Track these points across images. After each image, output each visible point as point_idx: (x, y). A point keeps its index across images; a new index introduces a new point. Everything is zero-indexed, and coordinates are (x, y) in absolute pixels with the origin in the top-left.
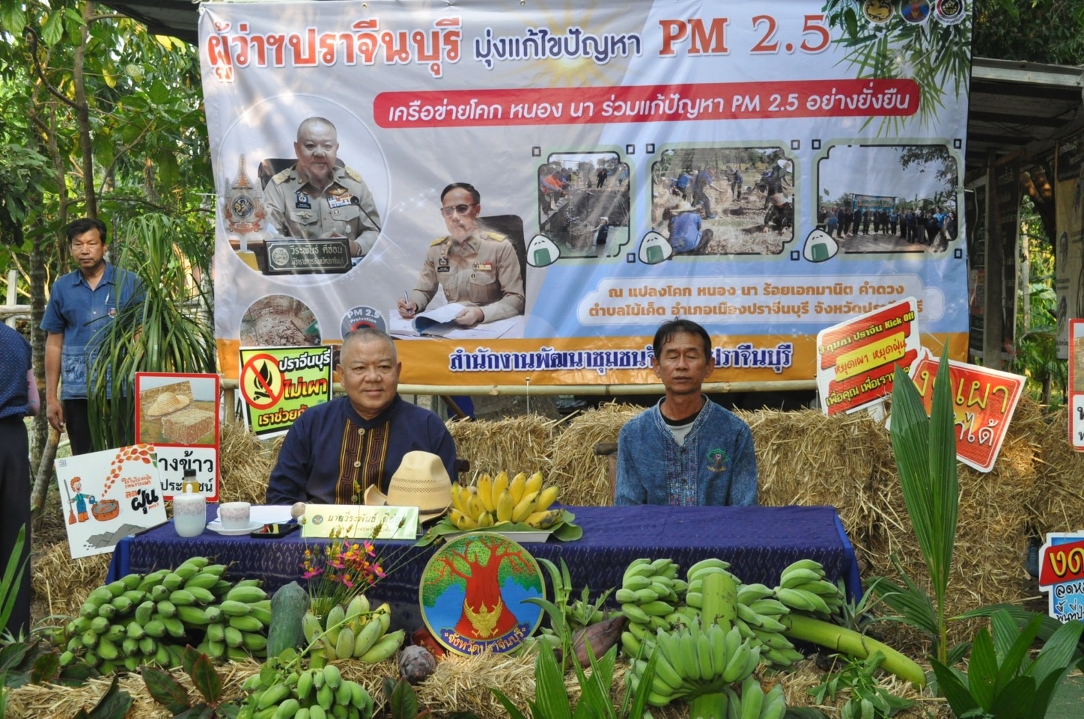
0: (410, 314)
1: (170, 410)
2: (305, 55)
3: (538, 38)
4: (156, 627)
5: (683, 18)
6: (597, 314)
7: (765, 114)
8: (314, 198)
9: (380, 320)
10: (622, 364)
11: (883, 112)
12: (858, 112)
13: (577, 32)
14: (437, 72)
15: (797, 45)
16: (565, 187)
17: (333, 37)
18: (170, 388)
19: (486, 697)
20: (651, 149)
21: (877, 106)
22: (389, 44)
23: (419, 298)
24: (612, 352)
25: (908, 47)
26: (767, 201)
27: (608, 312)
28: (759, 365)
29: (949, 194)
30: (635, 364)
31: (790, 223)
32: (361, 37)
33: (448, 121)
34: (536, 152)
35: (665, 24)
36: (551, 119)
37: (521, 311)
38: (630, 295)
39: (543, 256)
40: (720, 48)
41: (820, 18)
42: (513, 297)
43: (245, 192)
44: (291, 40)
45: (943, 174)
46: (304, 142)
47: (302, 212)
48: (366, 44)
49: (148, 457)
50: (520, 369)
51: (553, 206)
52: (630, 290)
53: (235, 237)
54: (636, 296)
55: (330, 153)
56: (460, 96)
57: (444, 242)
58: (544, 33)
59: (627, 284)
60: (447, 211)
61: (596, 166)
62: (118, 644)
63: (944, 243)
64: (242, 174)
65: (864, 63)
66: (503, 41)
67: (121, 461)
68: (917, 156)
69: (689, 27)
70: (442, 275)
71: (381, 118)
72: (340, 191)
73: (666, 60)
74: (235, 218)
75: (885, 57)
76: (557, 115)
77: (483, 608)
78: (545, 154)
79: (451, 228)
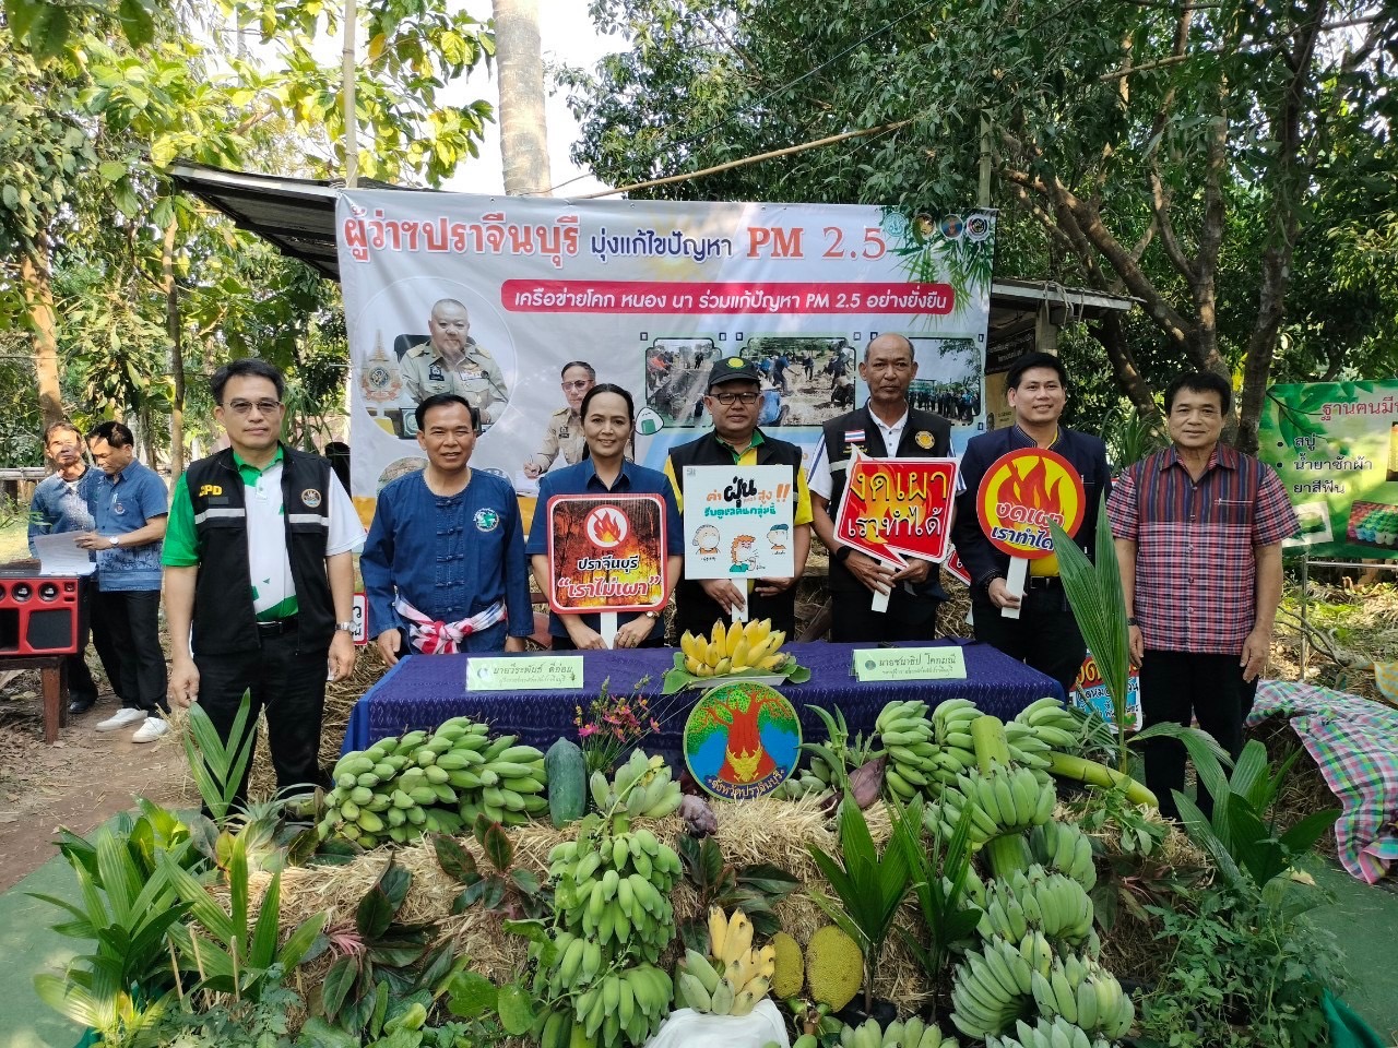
0: (534, 474)
2: (438, 241)
3: (646, 238)
4: (428, 794)
5: (768, 227)
7: (831, 309)
8: (447, 371)
11: (926, 310)
12: (907, 310)
13: (679, 235)
14: (558, 264)
15: (859, 254)
16: (668, 368)
17: (463, 227)
19: (782, 848)
20: (740, 337)
21: (922, 306)
22: (515, 237)
23: (543, 461)
25: (946, 258)
26: (834, 383)
29: (974, 378)
31: (852, 400)
32: (489, 228)
33: (568, 307)
34: (644, 336)
35: (752, 231)
36: (656, 309)
39: (649, 425)
40: (797, 253)
41: (878, 230)
43: (381, 364)
44: (424, 228)
45: (971, 362)
46: (438, 321)
47: (435, 384)
48: (493, 235)
51: (658, 383)
53: (372, 405)
55: (461, 331)
56: (578, 286)
57: (565, 412)
58: (652, 233)
60: (566, 386)
61: (695, 351)
62: (382, 814)
63: (970, 419)
64: (379, 348)
65: (913, 270)
66: (615, 239)
68: (951, 348)
69: (772, 234)
70: (562, 441)
71: (508, 302)
72: (471, 366)
73: (752, 262)
74: (372, 387)
75: (929, 265)
76: (662, 305)
77: (745, 753)
78: (651, 339)
79: (570, 401)
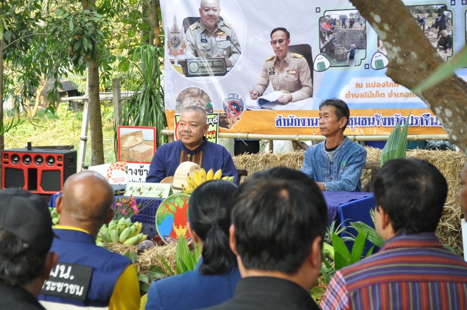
0: (255, 97)
1: (134, 145)
6: (349, 97)
8: (209, 37)
9: (241, 100)
10: (362, 124)
16: (333, 29)
18: (134, 134)
23: (260, 88)
24: (357, 117)
26: (439, 35)
27: (355, 96)
28: (434, 125)
30: (369, 124)
31: (451, 46)
34: (318, 10)
37: (311, 96)
38: (367, 87)
42: (307, 88)
43: (177, 35)
46: (204, 8)
47: (204, 44)
49: (124, 168)
50: (311, 126)
51: (327, 39)
52: (367, 84)
53: (172, 58)
54: (370, 87)
55: (216, 14)
57: (272, 59)
59: (365, 81)
60: (274, 42)
61: (349, 17)
64: (175, 27)
67: (111, 170)
70: (271, 76)
72: (221, 33)
74: (172, 48)
77: (181, 227)
78: (322, 11)
79: (275, 52)
